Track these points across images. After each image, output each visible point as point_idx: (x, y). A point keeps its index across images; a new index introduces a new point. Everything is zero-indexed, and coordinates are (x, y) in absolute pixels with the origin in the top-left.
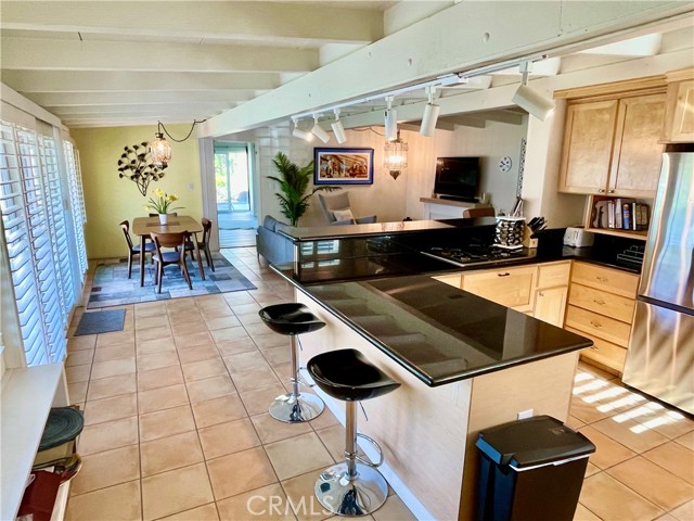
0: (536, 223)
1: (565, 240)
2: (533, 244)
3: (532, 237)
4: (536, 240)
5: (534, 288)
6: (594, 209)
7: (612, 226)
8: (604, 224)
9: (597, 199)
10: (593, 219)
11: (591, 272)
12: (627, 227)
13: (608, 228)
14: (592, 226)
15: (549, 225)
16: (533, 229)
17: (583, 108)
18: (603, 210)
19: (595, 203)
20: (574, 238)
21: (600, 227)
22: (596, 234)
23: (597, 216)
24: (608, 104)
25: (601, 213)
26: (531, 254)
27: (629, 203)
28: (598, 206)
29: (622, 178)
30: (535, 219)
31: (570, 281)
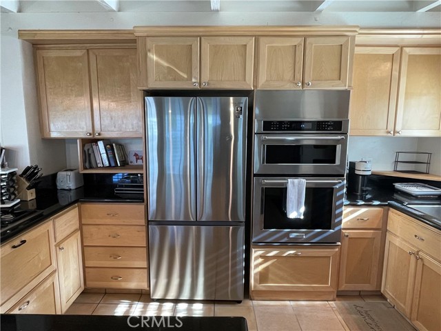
0: (30, 173)
1: (58, 184)
2: (31, 195)
3: (29, 188)
4: (33, 190)
5: (53, 244)
6: (84, 152)
8: (94, 165)
9: (85, 142)
10: (84, 161)
11: (99, 210)
12: (113, 164)
13: (97, 168)
14: (85, 168)
15: (43, 172)
16: (28, 179)
17: (53, 54)
18: (90, 152)
19: (83, 146)
20: (67, 181)
21: (91, 168)
23: (88, 157)
24: (78, 53)
25: (89, 155)
26: (32, 206)
27: (109, 143)
28: (86, 149)
29: (106, 122)
30: (28, 169)
31: (81, 225)
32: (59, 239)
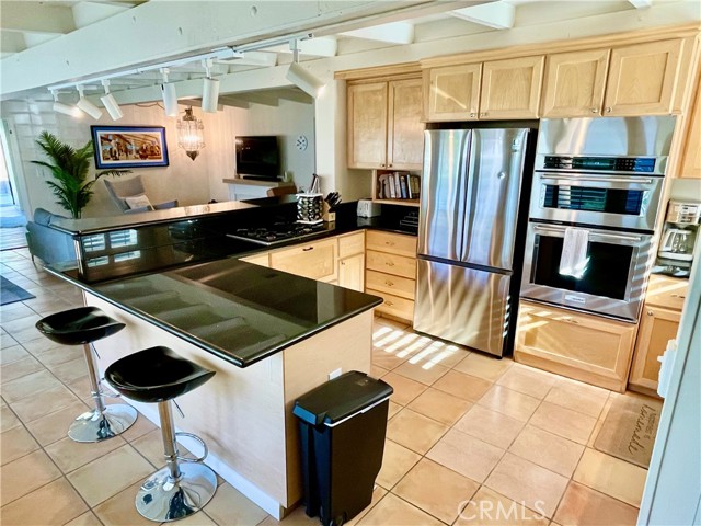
0: (332, 198)
1: (358, 211)
2: (331, 217)
3: (330, 211)
4: (334, 214)
5: (336, 259)
6: (378, 182)
7: (393, 196)
8: (387, 196)
9: (380, 172)
10: (378, 191)
11: (381, 238)
12: (405, 196)
13: (391, 199)
14: (378, 198)
15: (343, 200)
16: (330, 204)
17: (360, 89)
18: (386, 182)
19: (378, 177)
20: (365, 210)
21: (384, 198)
22: (383, 205)
23: (381, 187)
24: (380, 86)
25: (384, 185)
26: (331, 227)
27: (404, 174)
28: (381, 179)
29: (397, 154)
30: (331, 195)
31: (366, 249)
32: (342, 256)
